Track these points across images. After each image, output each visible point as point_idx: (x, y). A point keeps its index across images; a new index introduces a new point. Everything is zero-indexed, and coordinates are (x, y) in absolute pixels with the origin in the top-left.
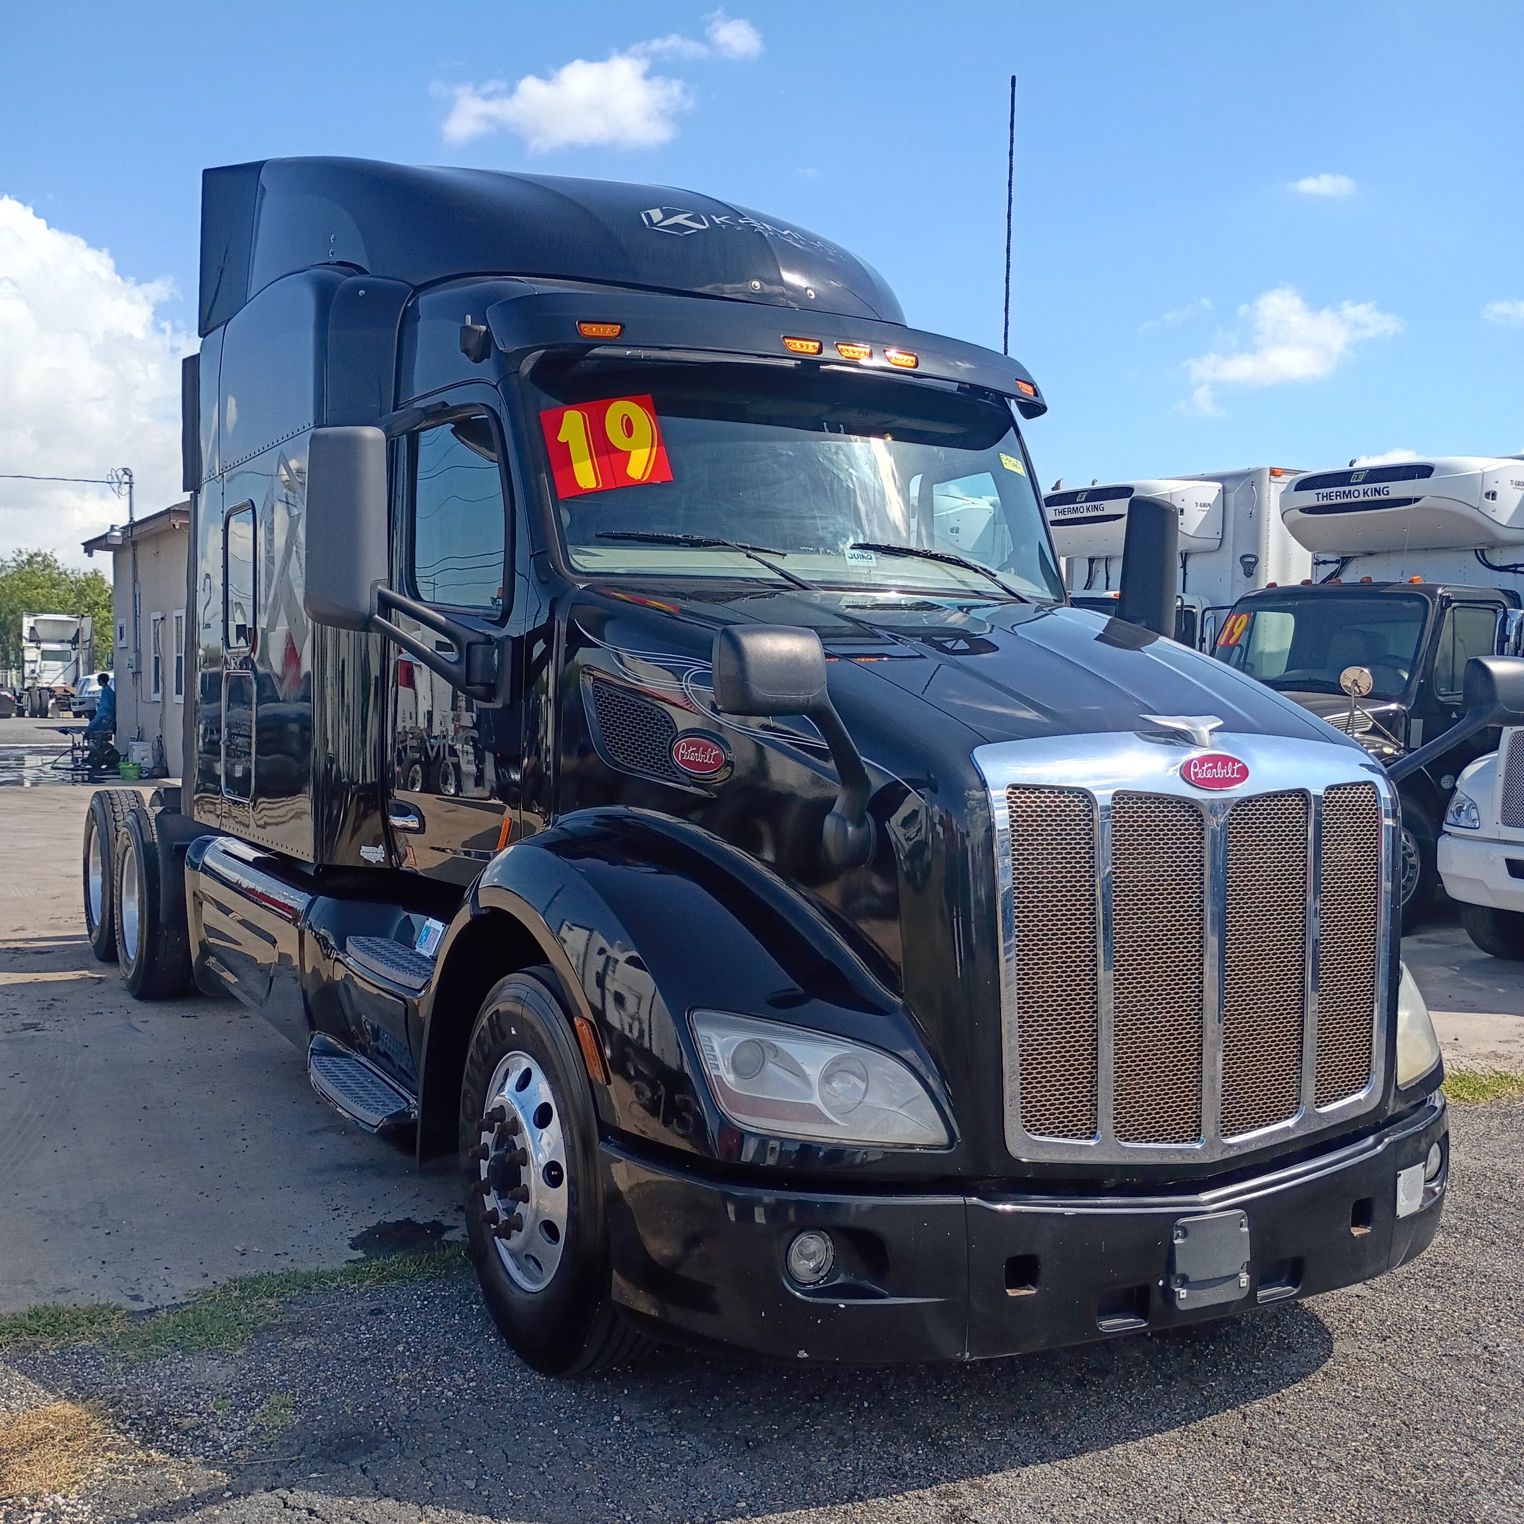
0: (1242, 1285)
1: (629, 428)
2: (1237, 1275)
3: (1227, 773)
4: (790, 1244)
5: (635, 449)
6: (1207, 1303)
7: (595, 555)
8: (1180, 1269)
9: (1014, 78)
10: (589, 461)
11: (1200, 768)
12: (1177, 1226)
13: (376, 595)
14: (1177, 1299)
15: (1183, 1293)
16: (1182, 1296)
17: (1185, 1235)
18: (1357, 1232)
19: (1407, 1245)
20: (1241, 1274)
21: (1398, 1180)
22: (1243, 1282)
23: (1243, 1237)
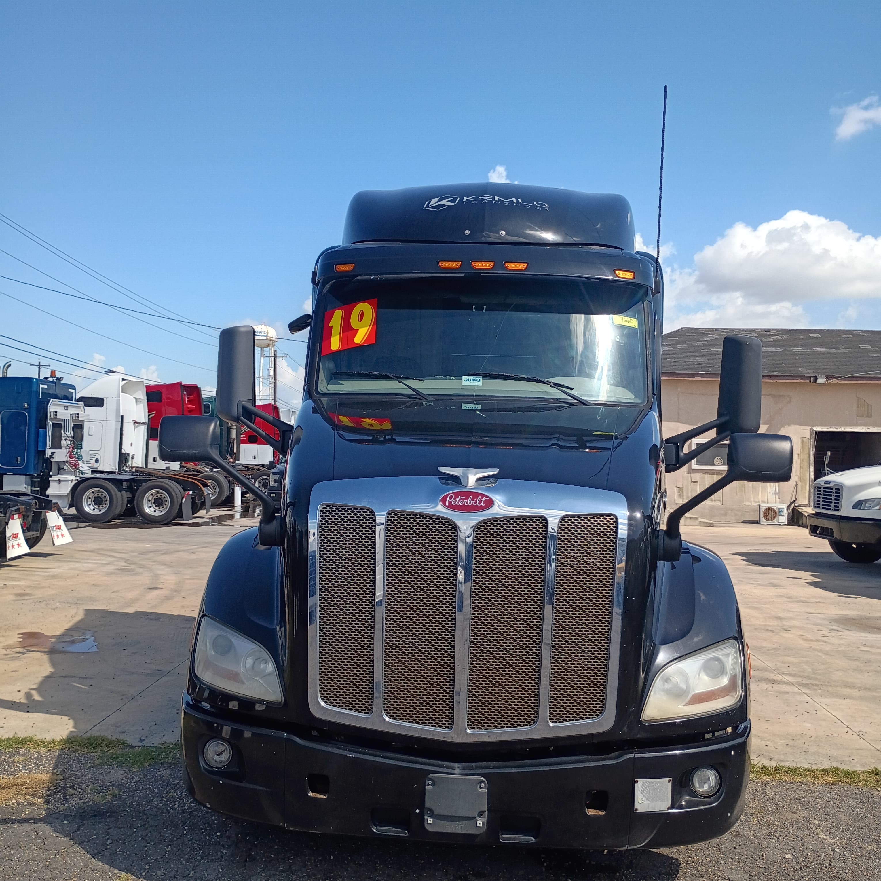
0: (478, 825)
1: (361, 316)
2: (476, 817)
3: (476, 503)
4: (206, 744)
5: (361, 328)
6: (450, 831)
7: (342, 384)
8: (428, 804)
9: (666, 87)
10: (339, 335)
11: (455, 499)
12: (429, 778)
13: (241, 408)
14: (426, 824)
15: (430, 820)
16: (429, 822)
17: (433, 784)
18: (591, 812)
19: (652, 833)
20: (478, 818)
21: (636, 785)
22: (480, 823)
23: (481, 795)
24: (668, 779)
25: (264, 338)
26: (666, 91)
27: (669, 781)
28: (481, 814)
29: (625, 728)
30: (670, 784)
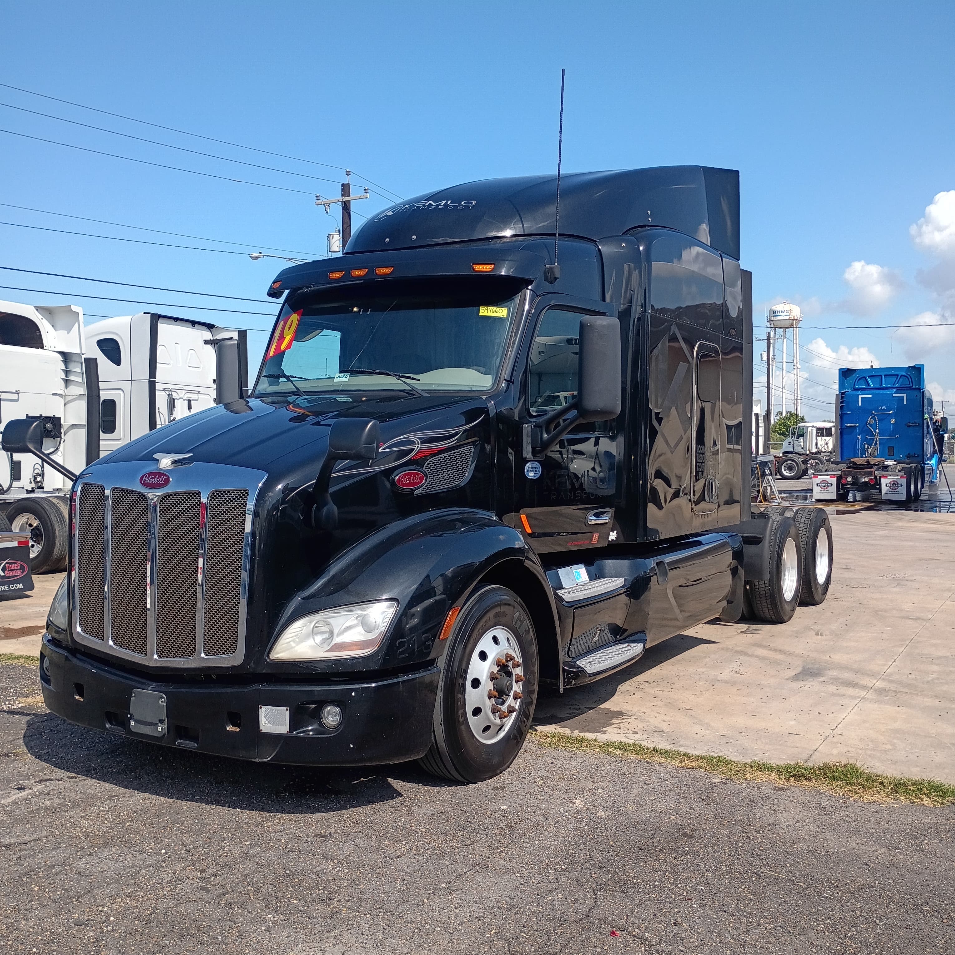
3: (159, 481)
6: (143, 732)
8: (132, 711)
9: (563, 70)
11: (148, 478)
12: (133, 691)
14: (130, 725)
15: (133, 723)
17: (136, 696)
18: (229, 728)
19: (274, 750)
20: (159, 724)
21: (260, 710)
22: (160, 729)
23: (161, 707)
24: (285, 708)
25: (787, 318)
26: (563, 75)
27: (287, 710)
28: (161, 721)
29: (252, 663)
30: (287, 713)
